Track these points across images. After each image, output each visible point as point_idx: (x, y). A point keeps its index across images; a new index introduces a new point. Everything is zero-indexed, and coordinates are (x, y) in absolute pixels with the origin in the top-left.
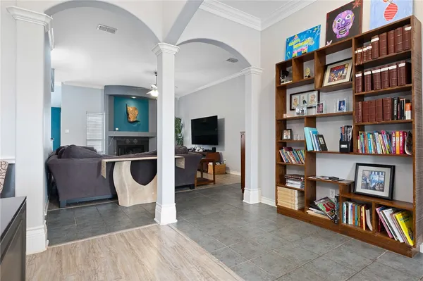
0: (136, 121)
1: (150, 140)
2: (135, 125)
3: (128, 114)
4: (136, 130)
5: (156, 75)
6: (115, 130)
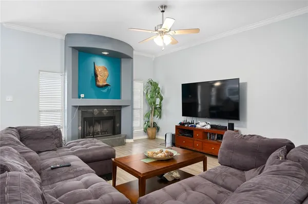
0: (107, 85)
1: (123, 111)
2: (105, 91)
3: (96, 75)
4: (106, 96)
5: (163, 11)
6: (79, 97)
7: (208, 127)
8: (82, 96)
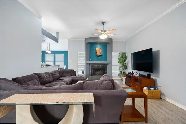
0: (101, 55)
3: (96, 52)
5: (103, 25)
6: (90, 60)
7: (137, 75)
8: (91, 60)
